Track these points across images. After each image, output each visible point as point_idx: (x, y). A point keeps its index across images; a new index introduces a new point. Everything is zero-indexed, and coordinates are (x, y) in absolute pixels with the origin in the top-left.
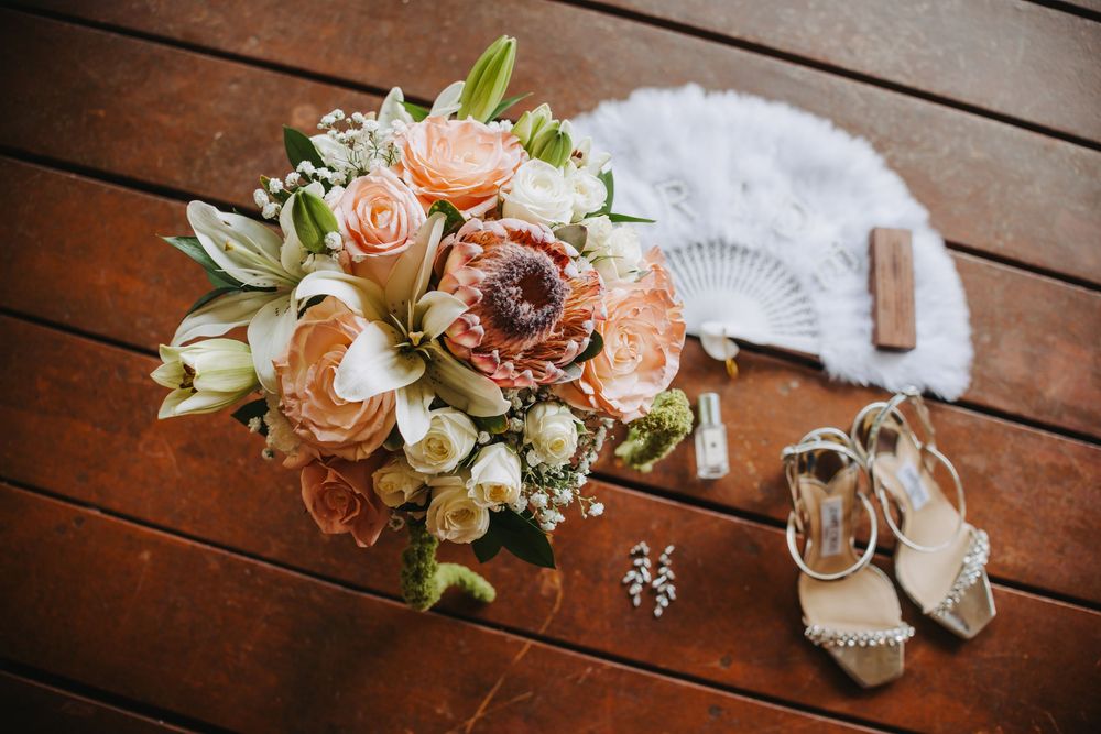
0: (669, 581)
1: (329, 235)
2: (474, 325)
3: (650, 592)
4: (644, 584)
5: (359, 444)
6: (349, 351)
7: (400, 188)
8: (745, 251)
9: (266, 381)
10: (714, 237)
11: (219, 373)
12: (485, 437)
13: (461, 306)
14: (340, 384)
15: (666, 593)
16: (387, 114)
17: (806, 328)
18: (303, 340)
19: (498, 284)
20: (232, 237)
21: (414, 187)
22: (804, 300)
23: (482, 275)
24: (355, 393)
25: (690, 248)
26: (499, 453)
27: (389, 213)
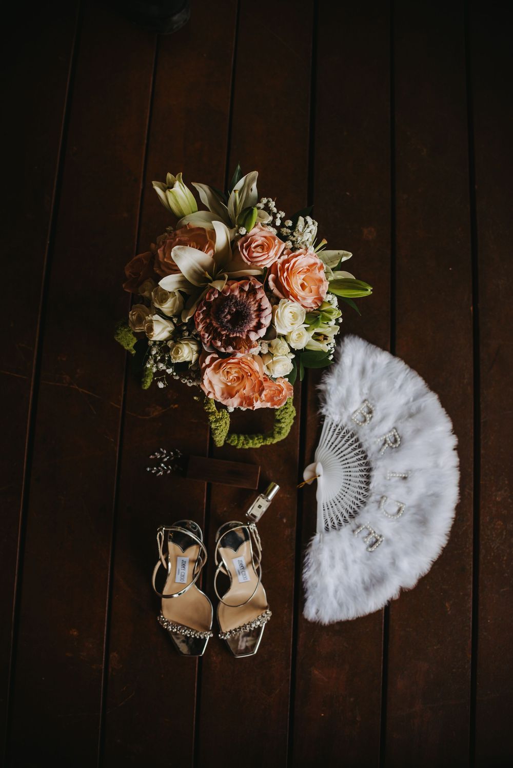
0: (165, 472)
1: (244, 228)
2: (214, 295)
3: (157, 462)
4: (161, 459)
5: (160, 268)
6: (197, 251)
7: (276, 254)
8: (368, 483)
9: (181, 222)
10: (373, 465)
11: (176, 200)
12: (175, 320)
13: (221, 288)
14: (179, 249)
15: (158, 471)
16: (339, 254)
17: (330, 524)
18: (198, 232)
19: (234, 301)
20: (247, 193)
21: (280, 261)
22: (346, 521)
23: (237, 293)
24: (175, 255)
25: (363, 452)
26: (168, 327)
27: (261, 251)
